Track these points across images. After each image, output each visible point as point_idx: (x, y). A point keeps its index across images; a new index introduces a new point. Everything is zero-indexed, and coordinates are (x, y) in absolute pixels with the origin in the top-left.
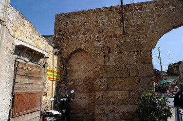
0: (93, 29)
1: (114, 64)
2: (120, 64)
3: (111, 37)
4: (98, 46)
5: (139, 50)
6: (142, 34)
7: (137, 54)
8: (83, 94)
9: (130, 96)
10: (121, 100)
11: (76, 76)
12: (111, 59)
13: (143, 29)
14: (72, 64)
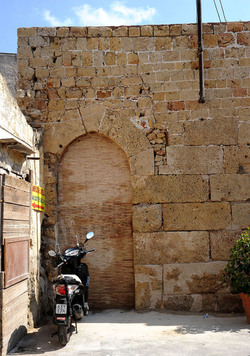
0: (126, 83)
1: (177, 172)
2: (189, 172)
3: (170, 107)
4: (140, 127)
5: (232, 141)
6: (241, 103)
7: (227, 149)
8: (101, 242)
9: (210, 243)
10: (190, 251)
11: (81, 199)
12: (170, 160)
13: (245, 93)
14: (70, 168)
